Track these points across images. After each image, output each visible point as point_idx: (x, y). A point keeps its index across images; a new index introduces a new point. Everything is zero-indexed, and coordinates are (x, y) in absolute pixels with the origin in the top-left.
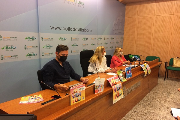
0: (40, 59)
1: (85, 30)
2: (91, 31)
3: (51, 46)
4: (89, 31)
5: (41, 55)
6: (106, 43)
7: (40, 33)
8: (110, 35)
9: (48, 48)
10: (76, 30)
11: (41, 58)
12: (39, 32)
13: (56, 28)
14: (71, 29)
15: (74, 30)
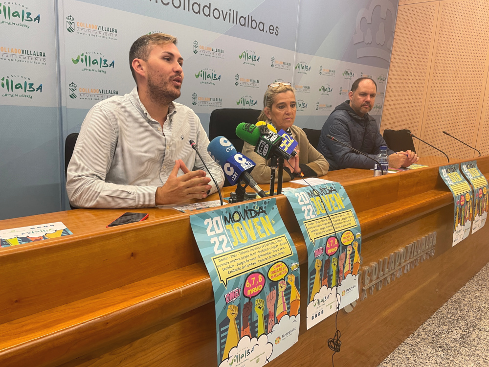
0: (61, 108)
1: (248, 22)
2: (274, 30)
3: (109, 63)
4: (267, 28)
5: (66, 92)
6: (326, 87)
8: (343, 59)
9: (96, 67)
10: (216, 14)
11: (63, 104)
14: (196, 8)
15: (207, 11)
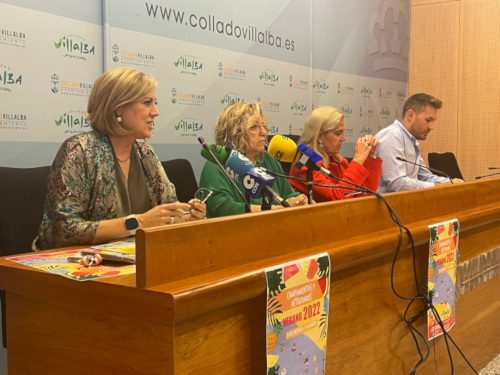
1: (267, 40)
2: (290, 45)
4: (283, 44)
6: (346, 107)
7: (107, 25)
8: (360, 74)
10: (238, 32)
12: (103, 22)
13: (166, 14)
14: (220, 27)
15: (229, 29)
